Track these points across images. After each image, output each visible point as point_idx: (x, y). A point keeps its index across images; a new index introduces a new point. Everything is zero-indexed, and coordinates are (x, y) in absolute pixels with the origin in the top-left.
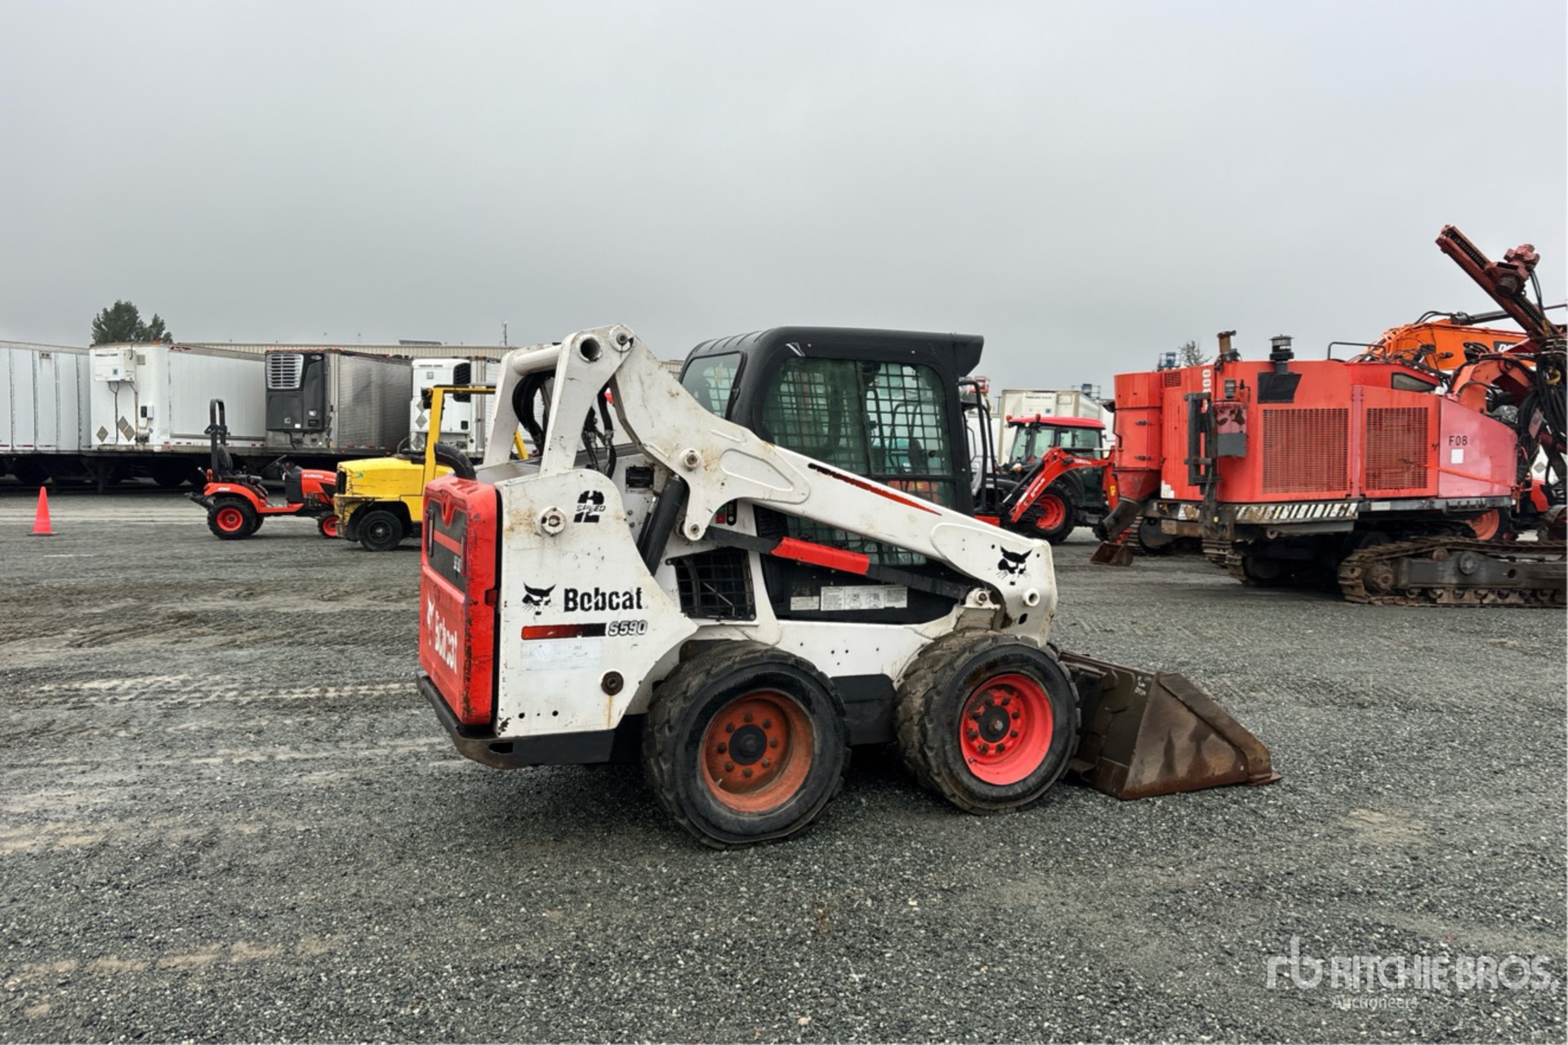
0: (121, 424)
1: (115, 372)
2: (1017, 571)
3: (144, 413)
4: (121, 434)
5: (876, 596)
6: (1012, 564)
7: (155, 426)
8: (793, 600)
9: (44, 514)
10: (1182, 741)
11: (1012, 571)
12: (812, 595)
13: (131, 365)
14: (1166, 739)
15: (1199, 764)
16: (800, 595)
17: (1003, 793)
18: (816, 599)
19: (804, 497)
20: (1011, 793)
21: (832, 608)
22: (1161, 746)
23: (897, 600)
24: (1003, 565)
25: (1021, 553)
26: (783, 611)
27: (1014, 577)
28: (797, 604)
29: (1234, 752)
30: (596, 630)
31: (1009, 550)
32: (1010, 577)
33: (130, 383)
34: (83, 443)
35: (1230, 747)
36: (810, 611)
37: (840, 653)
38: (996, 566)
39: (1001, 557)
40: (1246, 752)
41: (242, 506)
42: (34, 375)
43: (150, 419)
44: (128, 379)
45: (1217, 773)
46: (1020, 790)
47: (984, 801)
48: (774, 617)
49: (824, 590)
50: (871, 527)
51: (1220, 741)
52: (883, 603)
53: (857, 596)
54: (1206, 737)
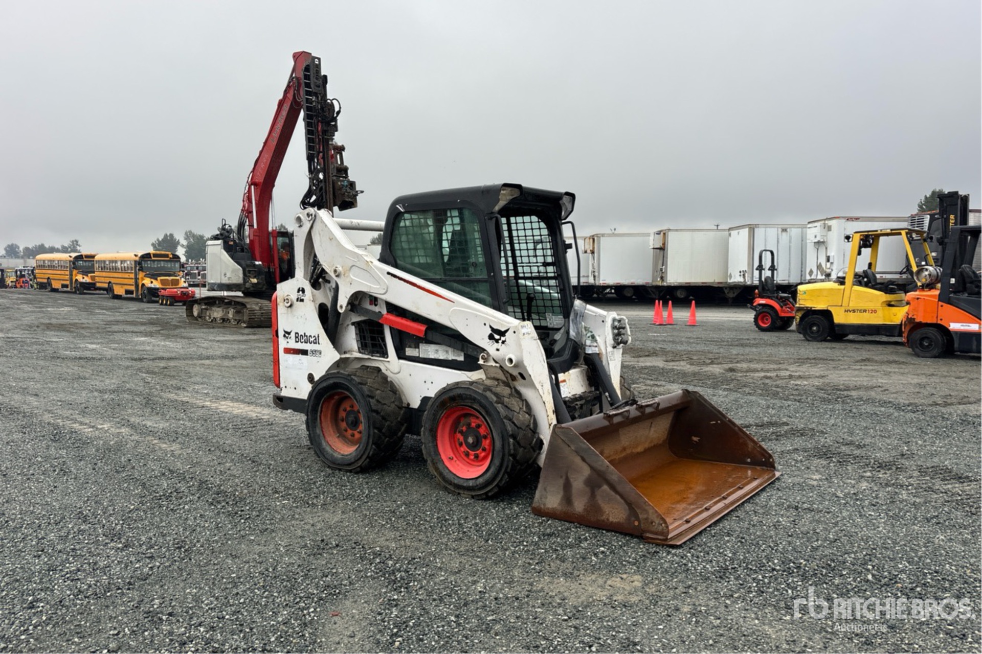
0: (819, 267)
1: (816, 237)
2: (500, 341)
3: (828, 260)
4: (819, 273)
5: (447, 352)
6: (497, 337)
7: (835, 267)
8: (407, 349)
9: (693, 315)
10: (578, 484)
11: (497, 341)
12: (415, 348)
13: (824, 232)
14: (564, 477)
15: (593, 507)
16: (410, 347)
17: (461, 483)
18: (417, 350)
19: (384, 291)
20: (465, 485)
21: (425, 356)
22: (561, 482)
23: (459, 356)
24: (491, 337)
25: (503, 329)
26: (401, 355)
27: (499, 345)
28: (409, 352)
29: (627, 508)
30: (305, 352)
31: (495, 327)
32: (496, 345)
33: (823, 242)
34: (803, 278)
35: (622, 501)
36: (414, 357)
37: (429, 383)
38: (487, 338)
39: (490, 331)
40: (638, 511)
41: (772, 312)
42: (778, 242)
43: (832, 263)
44: (822, 240)
45: (611, 519)
46: (471, 485)
47: (450, 484)
48: (396, 358)
49: (421, 345)
50: (418, 309)
51: (612, 493)
52: (451, 356)
53: (437, 351)
54: (600, 487)
